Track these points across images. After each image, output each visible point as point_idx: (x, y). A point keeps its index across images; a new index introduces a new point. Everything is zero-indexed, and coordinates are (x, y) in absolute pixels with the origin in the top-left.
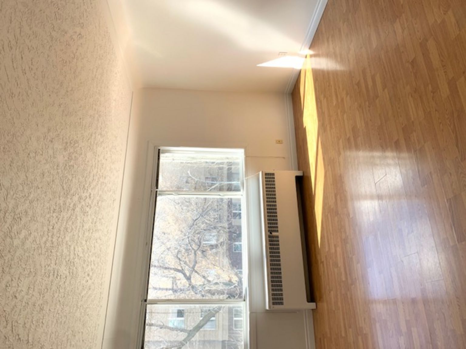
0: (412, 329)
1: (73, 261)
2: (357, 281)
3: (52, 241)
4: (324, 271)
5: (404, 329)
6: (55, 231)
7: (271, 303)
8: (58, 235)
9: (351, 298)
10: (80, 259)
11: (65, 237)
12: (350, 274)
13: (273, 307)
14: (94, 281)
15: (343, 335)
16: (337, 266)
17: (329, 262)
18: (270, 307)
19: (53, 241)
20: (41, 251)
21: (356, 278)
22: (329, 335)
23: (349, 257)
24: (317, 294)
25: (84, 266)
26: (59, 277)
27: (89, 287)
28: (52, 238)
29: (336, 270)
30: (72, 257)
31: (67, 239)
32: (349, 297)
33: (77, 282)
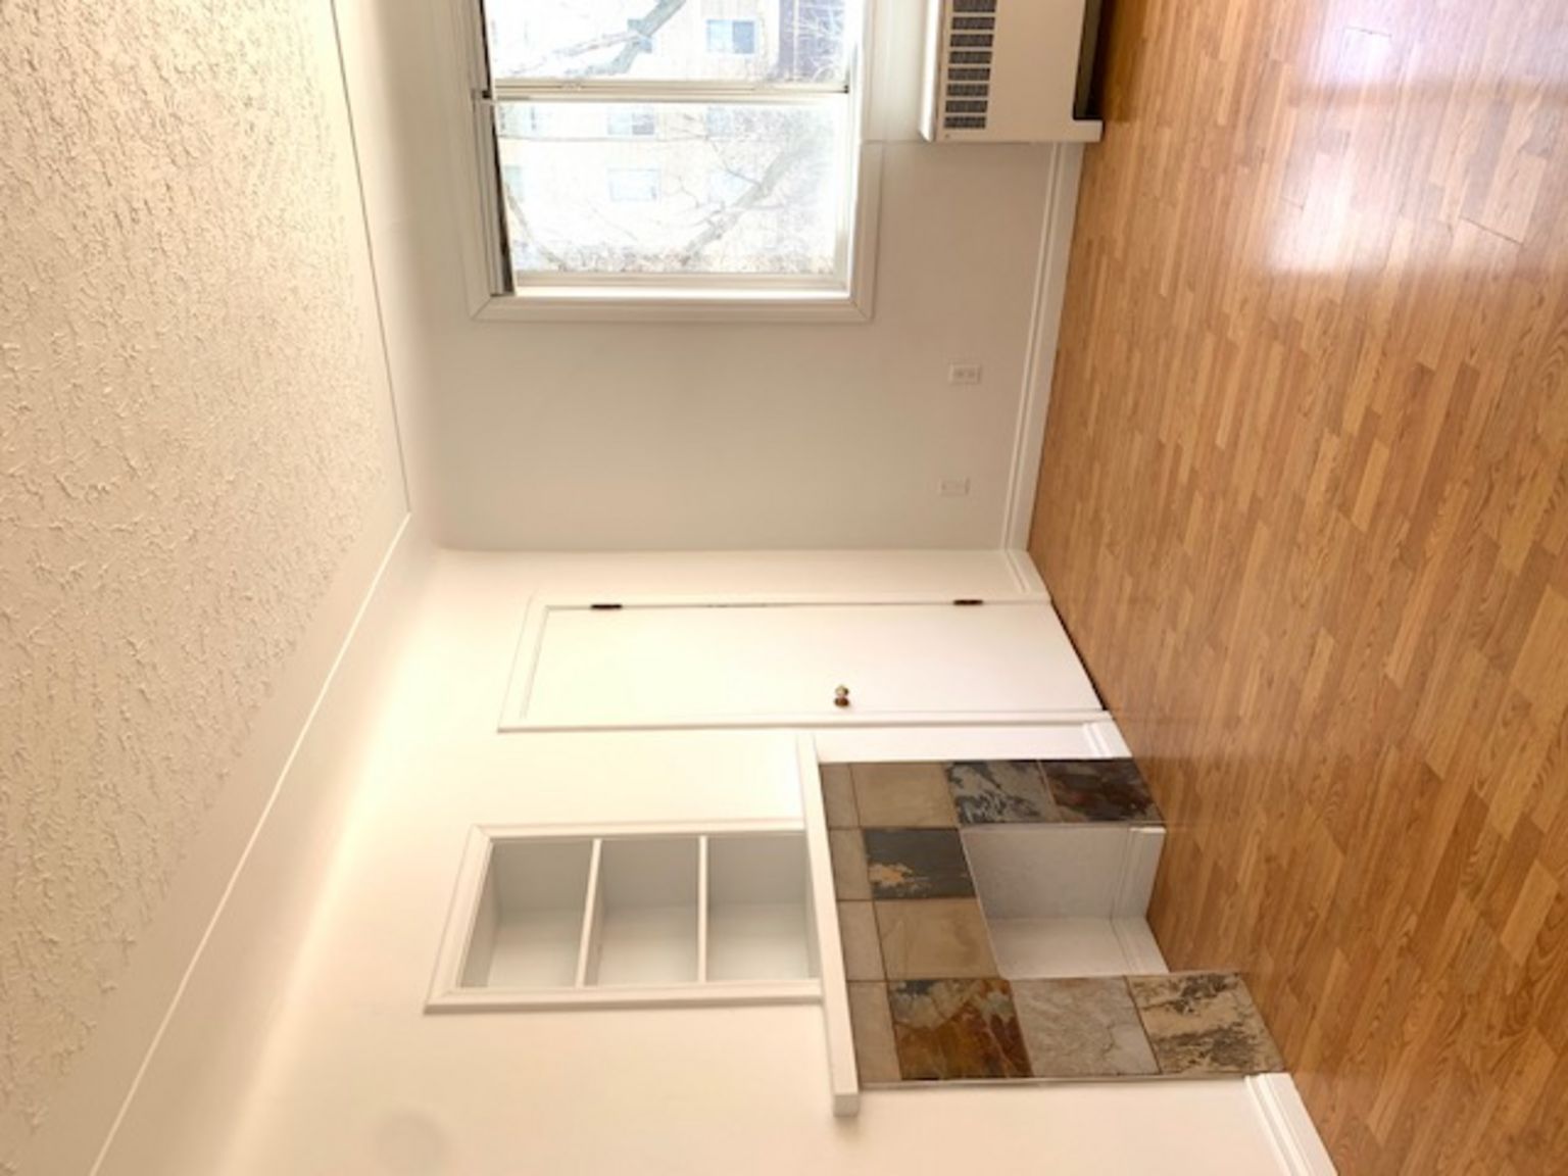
0: (1376, 444)
1: (167, 112)
2: (1265, 166)
3: (53, 119)
4: (1161, 30)
5: (1352, 421)
6: (46, 71)
7: (941, 121)
8: (67, 75)
9: (1226, 204)
10: (193, 81)
11: (96, 53)
12: (1250, 119)
13: (947, 136)
14: (277, 101)
15: (1164, 291)
16: (1214, 54)
17: (1190, 14)
18: (934, 132)
19: (57, 114)
20: (33, 194)
21: (1263, 152)
22: (1118, 254)
23: (1267, 55)
24: (1115, 95)
25: (218, 87)
26: (142, 215)
27: (267, 137)
28: (47, 106)
29: (1205, 64)
30: (157, 98)
31: (109, 50)
32: (1219, 194)
33: (215, 163)
